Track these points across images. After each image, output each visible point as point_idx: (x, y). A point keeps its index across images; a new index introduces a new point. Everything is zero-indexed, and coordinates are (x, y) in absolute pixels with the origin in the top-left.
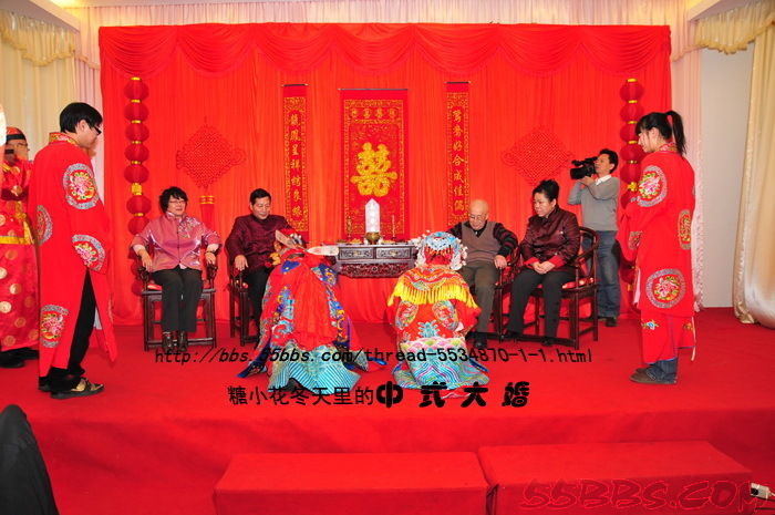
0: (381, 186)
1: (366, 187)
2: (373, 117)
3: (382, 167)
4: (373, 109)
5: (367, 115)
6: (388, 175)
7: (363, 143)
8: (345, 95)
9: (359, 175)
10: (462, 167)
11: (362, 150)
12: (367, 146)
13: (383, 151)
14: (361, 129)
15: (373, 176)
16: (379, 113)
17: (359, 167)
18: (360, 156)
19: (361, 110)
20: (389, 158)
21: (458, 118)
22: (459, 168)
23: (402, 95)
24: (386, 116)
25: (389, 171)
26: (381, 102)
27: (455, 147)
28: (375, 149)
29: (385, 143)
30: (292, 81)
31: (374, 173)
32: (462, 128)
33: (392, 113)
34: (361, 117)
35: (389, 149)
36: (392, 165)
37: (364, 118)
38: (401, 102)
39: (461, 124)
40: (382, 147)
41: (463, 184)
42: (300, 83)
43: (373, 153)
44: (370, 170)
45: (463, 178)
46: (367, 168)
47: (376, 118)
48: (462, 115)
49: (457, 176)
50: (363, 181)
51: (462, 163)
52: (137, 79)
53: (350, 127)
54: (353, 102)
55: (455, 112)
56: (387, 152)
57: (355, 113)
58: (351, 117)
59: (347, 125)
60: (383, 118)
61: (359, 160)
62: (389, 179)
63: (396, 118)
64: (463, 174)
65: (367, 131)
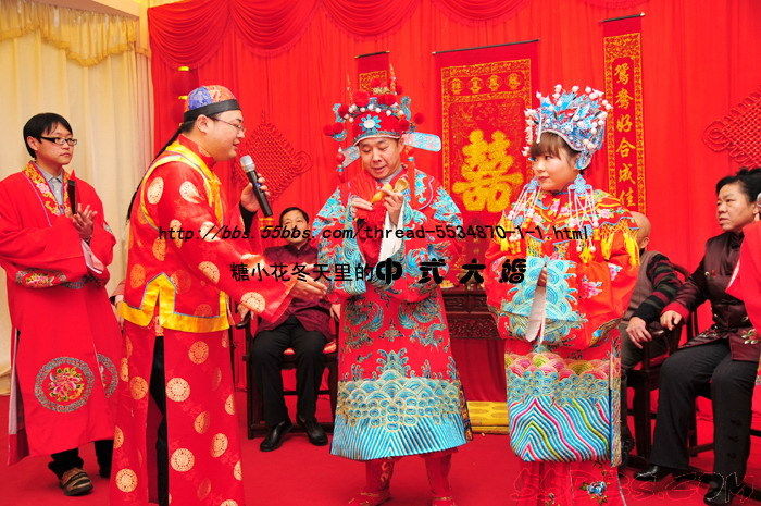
0: (499, 194)
1: (475, 198)
2: (485, 89)
3: (498, 166)
4: (485, 78)
5: (476, 88)
6: (509, 178)
7: (469, 131)
8: (444, 60)
9: (464, 180)
10: (632, 158)
11: (468, 142)
12: (476, 136)
13: (501, 141)
14: (466, 110)
15: (486, 182)
16: (494, 82)
17: (464, 168)
18: (466, 150)
19: (466, 81)
20: (509, 151)
21: (623, 77)
22: (626, 160)
23: (529, 50)
24: (504, 87)
25: (511, 171)
26: (494, 65)
27: (620, 126)
28: (488, 139)
29: (502, 129)
30: (369, 47)
31: (488, 176)
32: (631, 93)
33: (513, 81)
34: (466, 91)
35: (510, 138)
36: (515, 162)
37: (471, 93)
38: (527, 62)
39: (630, 87)
40: (498, 136)
41: (635, 188)
42: (379, 51)
43: (484, 146)
44: (482, 173)
45: (634, 176)
46: (476, 169)
47: (489, 91)
48: (630, 72)
49: (625, 174)
50: (472, 189)
51: (633, 152)
52: (186, 69)
53: (451, 108)
54: (454, 70)
55: (618, 68)
56: (507, 143)
57: (457, 86)
58: (451, 94)
59: (445, 106)
60: (499, 90)
61: (464, 157)
62: (510, 184)
63: (520, 88)
64: (634, 170)
65: (476, 112)
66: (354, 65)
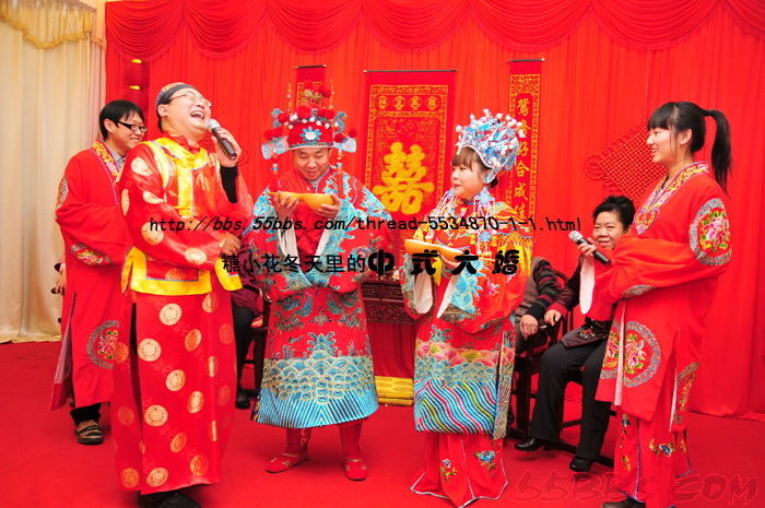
0: (412, 199)
1: (391, 201)
2: (407, 108)
3: (413, 175)
4: (408, 98)
5: (399, 106)
6: (422, 186)
7: (391, 142)
8: (373, 78)
9: (383, 184)
10: (526, 178)
11: (388, 152)
12: (397, 147)
13: (417, 153)
14: (390, 123)
15: (403, 187)
16: (415, 102)
17: (384, 173)
18: (387, 158)
19: (391, 99)
20: (424, 163)
21: (524, 110)
22: (522, 180)
23: (448, 78)
24: (424, 107)
25: (424, 180)
26: (417, 89)
28: (407, 151)
29: (419, 143)
30: (308, 60)
31: (404, 183)
32: (529, 124)
33: (432, 102)
34: (391, 108)
35: (426, 151)
36: (429, 172)
37: (394, 109)
38: (445, 88)
39: (529, 119)
40: (415, 148)
41: (527, 203)
42: (318, 64)
43: (403, 157)
44: (398, 179)
45: (527, 194)
46: (394, 175)
47: (411, 109)
48: (530, 106)
49: (520, 192)
50: (389, 193)
51: (527, 173)
52: (139, 61)
53: (376, 121)
54: (382, 87)
55: (520, 102)
56: (423, 156)
57: (383, 103)
58: (378, 108)
59: (372, 118)
60: (420, 109)
61: (385, 164)
62: (423, 191)
63: (437, 109)
64: (527, 189)
65: (398, 126)
66: (293, 75)
